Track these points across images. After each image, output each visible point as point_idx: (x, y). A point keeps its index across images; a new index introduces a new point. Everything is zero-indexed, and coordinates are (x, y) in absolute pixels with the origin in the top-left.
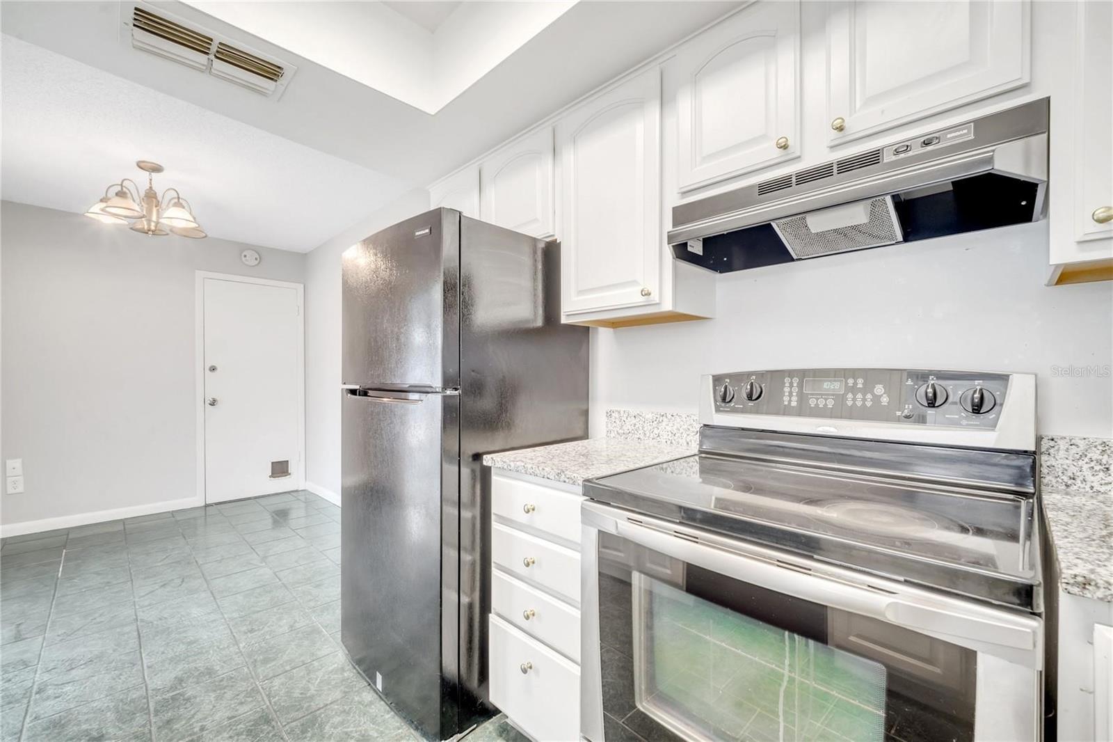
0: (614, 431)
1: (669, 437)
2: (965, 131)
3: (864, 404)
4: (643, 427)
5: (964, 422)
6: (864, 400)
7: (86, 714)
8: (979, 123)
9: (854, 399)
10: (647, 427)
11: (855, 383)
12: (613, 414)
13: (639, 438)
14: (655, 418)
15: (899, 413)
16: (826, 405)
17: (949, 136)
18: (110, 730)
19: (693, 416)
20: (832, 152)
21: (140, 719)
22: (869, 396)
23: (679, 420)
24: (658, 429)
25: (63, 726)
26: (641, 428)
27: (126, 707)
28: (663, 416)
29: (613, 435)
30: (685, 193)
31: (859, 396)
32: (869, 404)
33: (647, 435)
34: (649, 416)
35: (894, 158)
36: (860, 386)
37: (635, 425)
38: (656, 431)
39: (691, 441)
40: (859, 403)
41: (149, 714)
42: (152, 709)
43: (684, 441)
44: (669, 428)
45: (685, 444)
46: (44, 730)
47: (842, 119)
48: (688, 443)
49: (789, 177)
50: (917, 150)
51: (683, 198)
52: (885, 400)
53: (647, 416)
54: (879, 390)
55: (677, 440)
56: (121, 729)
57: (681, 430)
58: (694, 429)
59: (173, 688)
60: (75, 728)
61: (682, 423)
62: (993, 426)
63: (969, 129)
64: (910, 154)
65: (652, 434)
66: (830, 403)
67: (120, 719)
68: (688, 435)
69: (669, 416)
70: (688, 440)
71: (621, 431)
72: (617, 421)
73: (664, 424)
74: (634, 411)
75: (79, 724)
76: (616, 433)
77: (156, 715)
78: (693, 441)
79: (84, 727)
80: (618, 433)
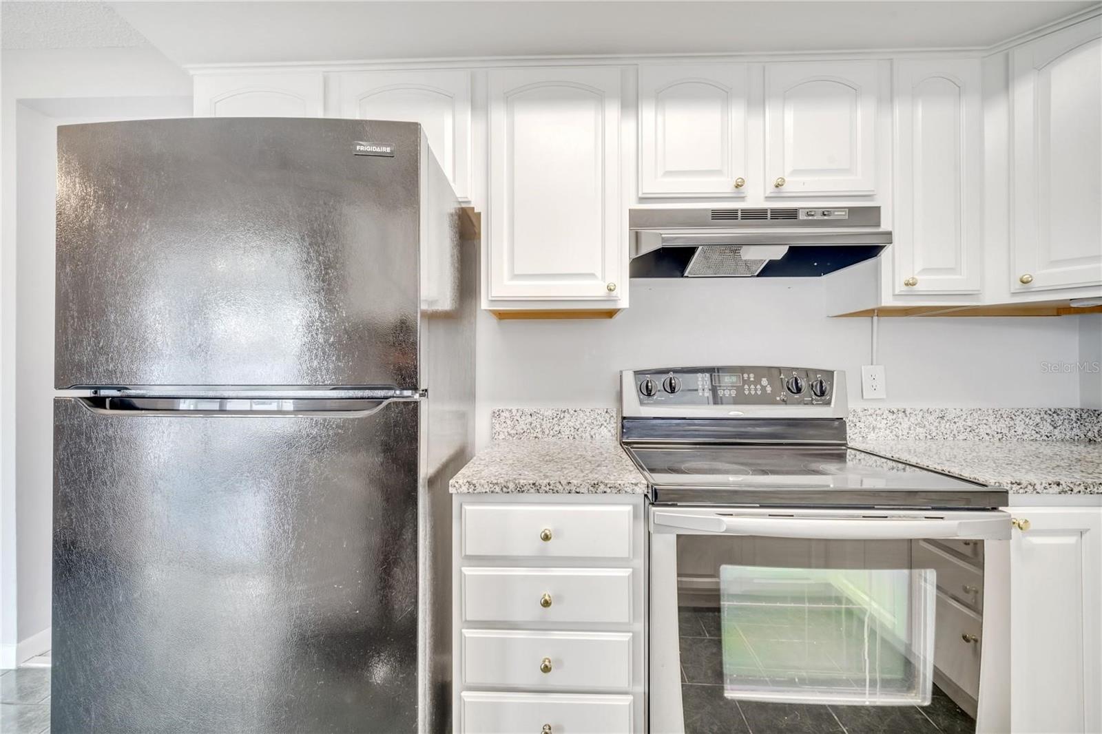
0: (503, 432)
1: (572, 433)
2: (844, 213)
3: (756, 392)
4: (541, 425)
5: (814, 402)
6: (756, 390)
8: (852, 210)
9: (749, 390)
10: (546, 425)
11: (749, 378)
12: (502, 414)
13: (536, 437)
14: (555, 415)
15: (778, 398)
16: (730, 394)
17: (836, 213)
19: (597, 411)
20: (767, 201)
22: (759, 387)
23: (582, 415)
24: (559, 425)
26: (539, 426)
28: (564, 412)
29: (502, 436)
30: (642, 200)
31: (752, 387)
32: (759, 392)
33: (546, 433)
34: (549, 413)
35: (805, 218)
36: (752, 379)
37: (531, 424)
38: (556, 428)
39: (595, 434)
40: (753, 392)
43: (587, 434)
44: (571, 424)
45: (589, 437)
47: (783, 179)
48: (592, 437)
49: (736, 211)
50: (818, 217)
51: (640, 203)
52: (769, 389)
53: (546, 414)
54: (764, 382)
55: (580, 435)
57: (585, 425)
58: (598, 423)
61: (586, 418)
62: (828, 403)
63: (846, 211)
64: (815, 218)
65: (551, 431)
66: (734, 393)
68: (592, 429)
69: (572, 412)
70: (592, 434)
71: (513, 432)
72: (509, 422)
73: (565, 420)
74: (528, 409)
76: (507, 434)
78: (597, 435)
80: (509, 434)
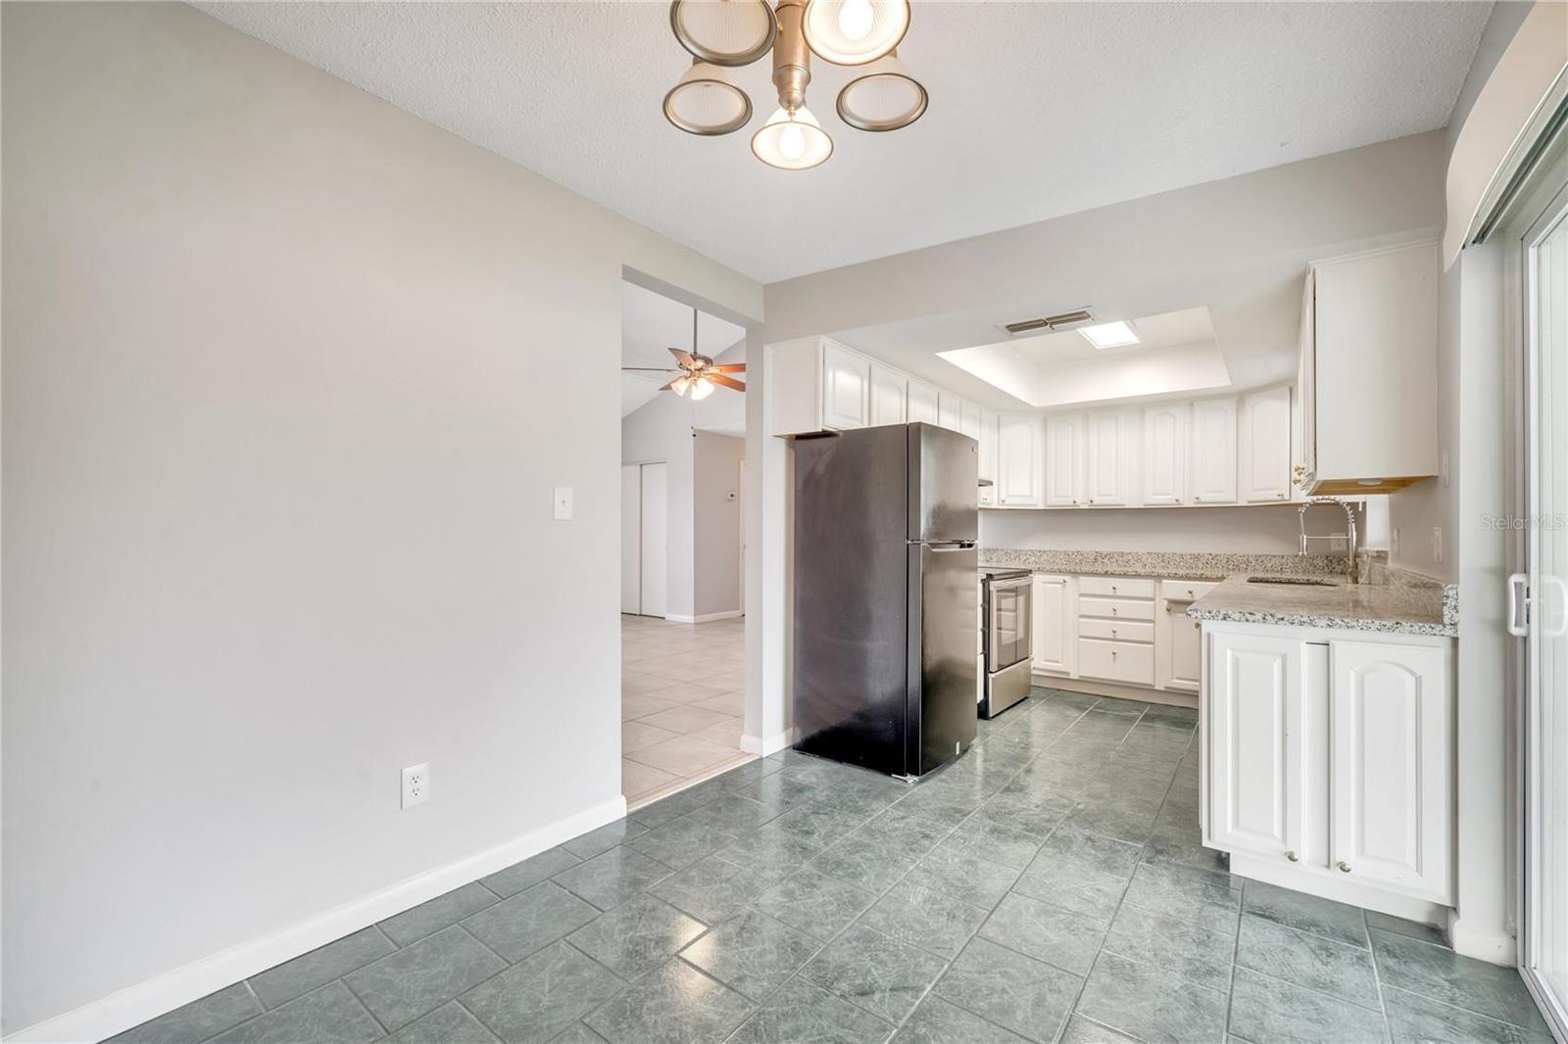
7: (1087, 860)
18: (1080, 839)
21: (1061, 833)
25: (1105, 861)
27: (1062, 846)
41: (1054, 833)
42: (1049, 835)
46: (1118, 868)
56: (1075, 836)
59: (1025, 837)
60: (1099, 855)
67: (1071, 841)
75: (1095, 855)
77: (1051, 829)
79: (1093, 852)
